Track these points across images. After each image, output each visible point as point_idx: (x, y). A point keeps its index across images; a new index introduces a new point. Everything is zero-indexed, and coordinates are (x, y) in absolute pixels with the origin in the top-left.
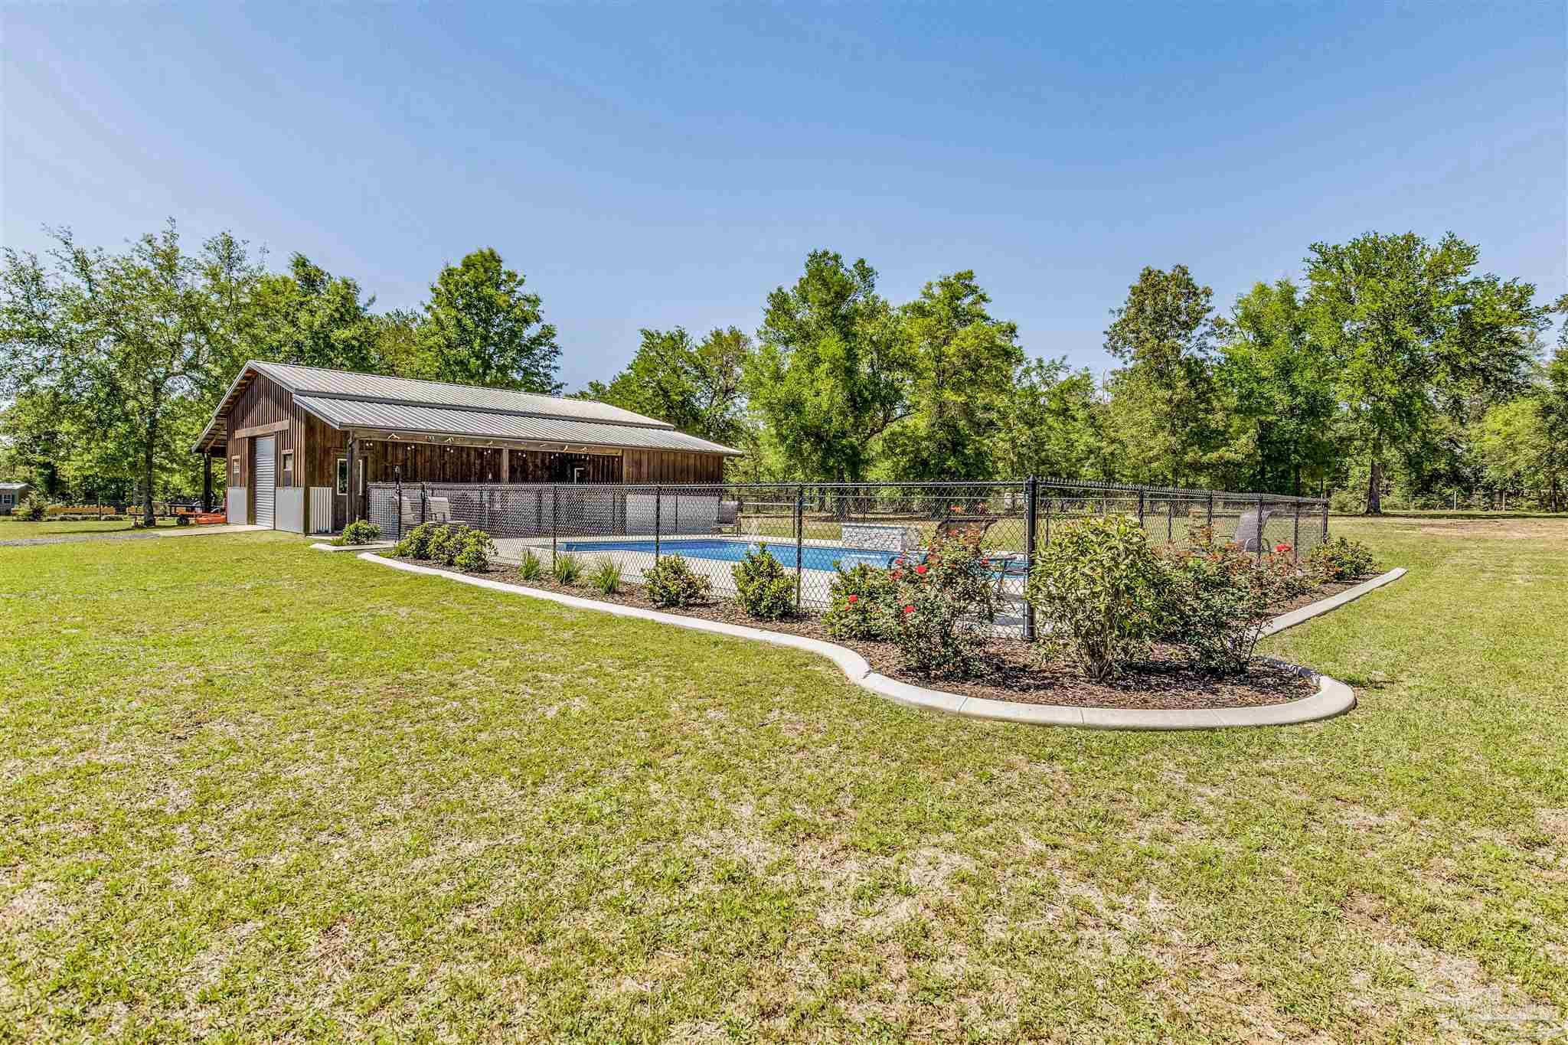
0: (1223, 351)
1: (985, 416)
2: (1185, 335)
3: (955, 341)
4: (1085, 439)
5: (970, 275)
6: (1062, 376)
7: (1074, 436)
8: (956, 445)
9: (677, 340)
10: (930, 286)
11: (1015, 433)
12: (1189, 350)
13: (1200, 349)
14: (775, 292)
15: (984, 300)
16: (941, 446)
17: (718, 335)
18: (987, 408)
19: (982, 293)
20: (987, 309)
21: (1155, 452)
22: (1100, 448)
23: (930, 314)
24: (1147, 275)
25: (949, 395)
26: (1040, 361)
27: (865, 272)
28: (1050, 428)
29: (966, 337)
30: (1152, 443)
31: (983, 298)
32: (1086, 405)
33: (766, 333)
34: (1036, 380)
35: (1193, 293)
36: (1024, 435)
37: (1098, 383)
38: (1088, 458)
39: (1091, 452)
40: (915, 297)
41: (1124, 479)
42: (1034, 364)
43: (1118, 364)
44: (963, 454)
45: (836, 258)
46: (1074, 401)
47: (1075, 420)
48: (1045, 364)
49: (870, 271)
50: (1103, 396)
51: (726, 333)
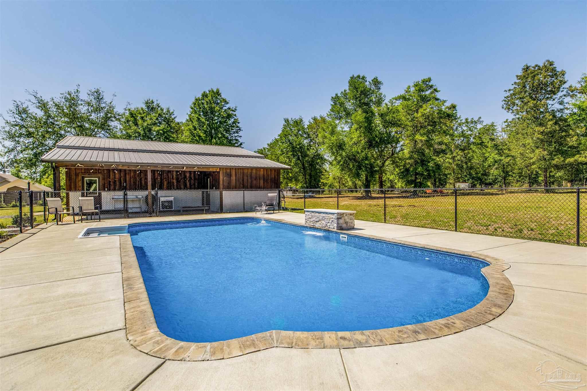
0: (574, 105)
1: (440, 147)
2: (551, 97)
3: (421, 110)
4: (493, 156)
5: (430, 80)
6: (479, 126)
7: (487, 155)
8: (423, 162)
9: (298, 123)
10: (409, 87)
11: (455, 154)
12: (553, 105)
13: (561, 104)
14: (334, 96)
15: (437, 91)
16: (416, 163)
17: (315, 119)
18: (441, 143)
19: (435, 88)
20: (438, 95)
21: (534, 160)
22: (501, 160)
23: (409, 99)
24: (526, 69)
25: (418, 137)
26: (467, 119)
27: (376, 83)
28: (473, 151)
29: (427, 109)
30: (532, 155)
31: (436, 90)
32: (492, 140)
33: (331, 115)
34: (465, 128)
35: (555, 74)
36: (459, 155)
37: (499, 128)
38: (494, 165)
39: (496, 162)
40: (402, 92)
41: (514, 175)
42: (464, 121)
43: (510, 116)
44: (427, 166)
45: (363, 78)
46: (486, 139)
47: (487, 147)
48: (469, 120)
49: (379, 83)
50: (502, 136)
51: (319, 118)
